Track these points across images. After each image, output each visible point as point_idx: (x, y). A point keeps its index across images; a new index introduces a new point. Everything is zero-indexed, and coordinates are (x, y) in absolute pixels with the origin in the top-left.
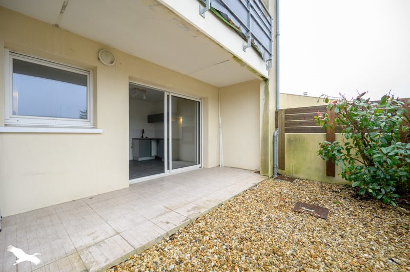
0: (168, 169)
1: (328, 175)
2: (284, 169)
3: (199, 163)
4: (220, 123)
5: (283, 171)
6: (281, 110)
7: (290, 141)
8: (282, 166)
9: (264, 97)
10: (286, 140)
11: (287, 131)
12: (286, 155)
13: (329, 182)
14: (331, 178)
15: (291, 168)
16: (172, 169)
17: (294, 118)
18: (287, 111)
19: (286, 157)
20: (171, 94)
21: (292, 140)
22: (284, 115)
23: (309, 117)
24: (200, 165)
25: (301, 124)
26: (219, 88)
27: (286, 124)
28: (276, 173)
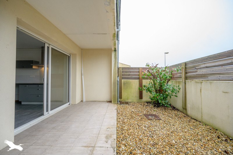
0: (47, 111)
1: (140, 99)
2: (122, 98)
3: (68, 102)
4: (83, 72)
5: (121, 99)
6: (121, 68)
7: (124, 84)
8: (121, 97)
9: (114, 60)
10: (122, 83)
11: (123, 78)
12: (122, 91)
13: (140, 101)
14: (141, 100)
15: (125, 97)
16: (51, 110)
17: (126, 72)
18: (123, 68)
19: (122, 92)
20: (51, 47)
21: (125, 83)
22: (122, 70)
23: (132, 72)
24: (69, 103)
25: (129, 75)
26: (82, 49)
27: (123, 75)
28: (118, 101)
